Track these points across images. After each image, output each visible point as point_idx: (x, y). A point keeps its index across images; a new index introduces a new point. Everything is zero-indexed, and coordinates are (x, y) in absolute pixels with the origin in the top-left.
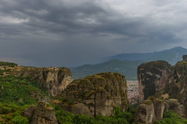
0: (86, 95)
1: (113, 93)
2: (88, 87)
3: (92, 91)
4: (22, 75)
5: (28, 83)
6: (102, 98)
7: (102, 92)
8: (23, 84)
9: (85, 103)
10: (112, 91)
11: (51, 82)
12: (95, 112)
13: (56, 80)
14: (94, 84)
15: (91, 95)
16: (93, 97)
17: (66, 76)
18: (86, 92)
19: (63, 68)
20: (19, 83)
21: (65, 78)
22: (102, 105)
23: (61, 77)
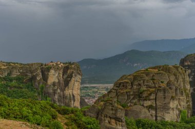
0: (145, 95)
1: (178, 91)
2: (146, 84)
3: (151, 89)
4: (9, 74)
5: (21, 86)
6: (165, 98)
7: (164, 90)
8: (15, 87)
9: (143, 105)
10: (176, 90)
11: (54, 84)
12: (156, 116)
13: (62, 81)
14: (153, 79)
15: (150, 94)
16: (153, 97)
17: (75, 76)
18: (144, 91)
19: (70, 63)
20: (9, 86)
21: (73, 79)
22: (166, 108)
23: (68, 77)
